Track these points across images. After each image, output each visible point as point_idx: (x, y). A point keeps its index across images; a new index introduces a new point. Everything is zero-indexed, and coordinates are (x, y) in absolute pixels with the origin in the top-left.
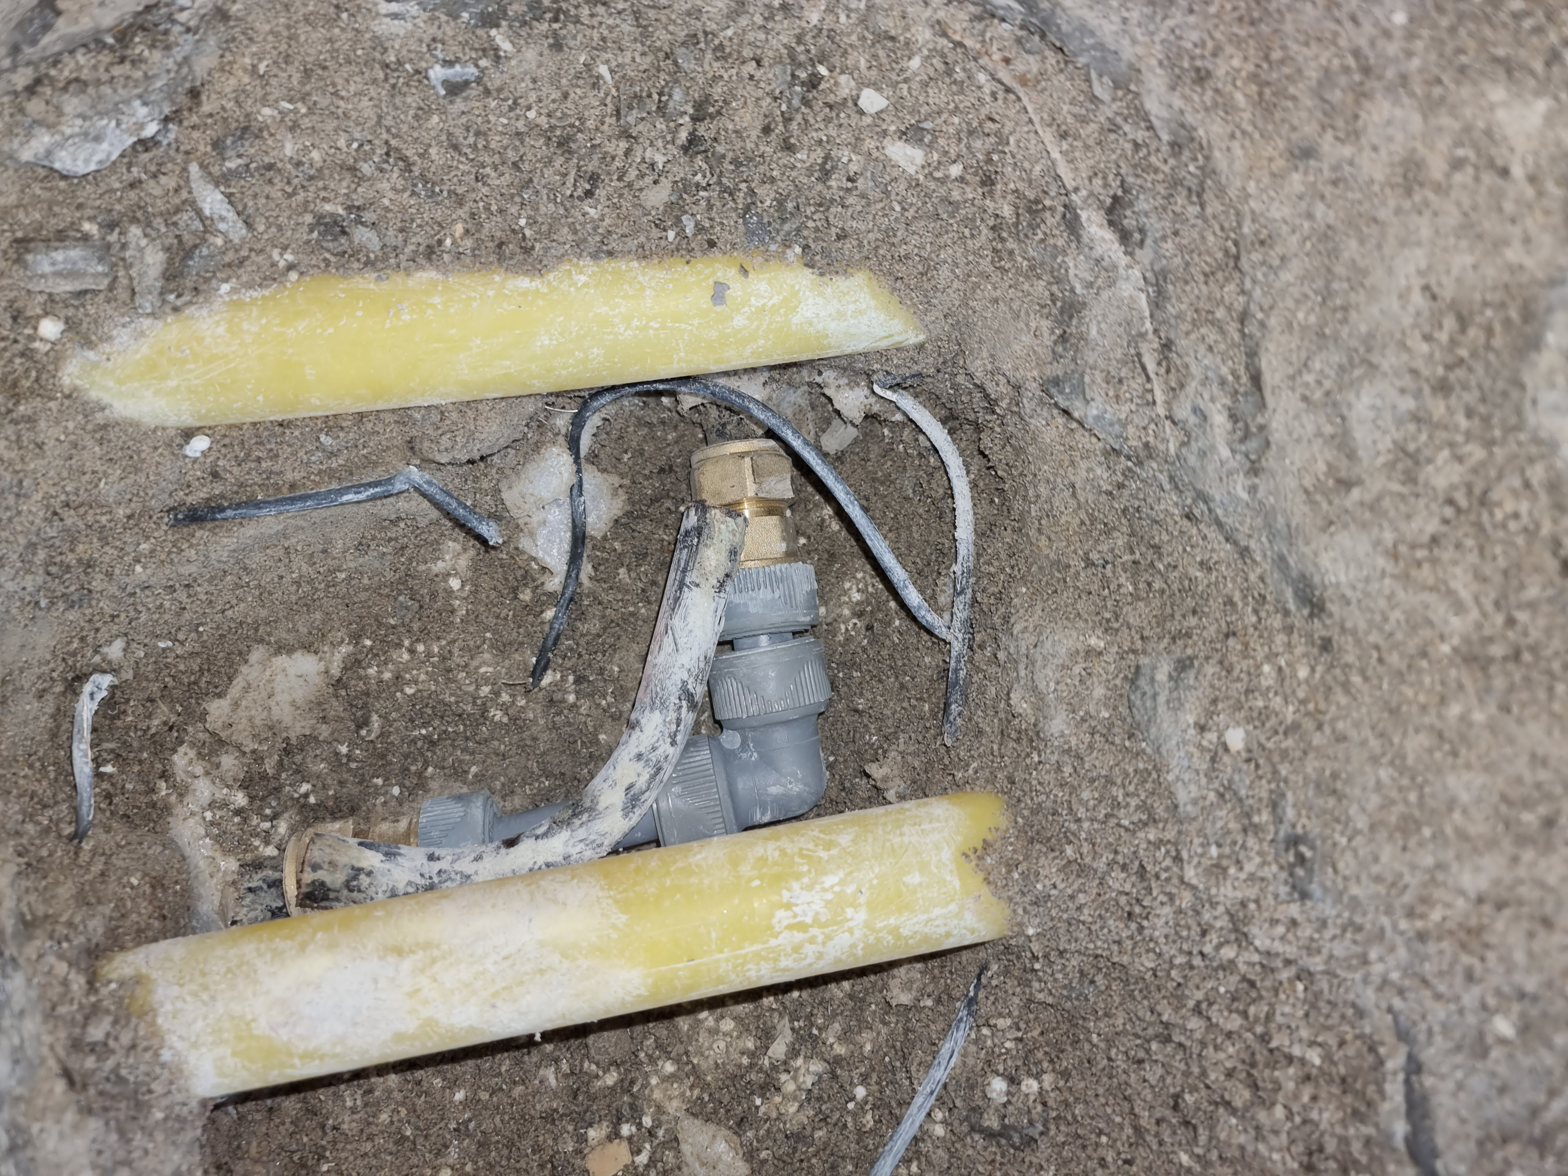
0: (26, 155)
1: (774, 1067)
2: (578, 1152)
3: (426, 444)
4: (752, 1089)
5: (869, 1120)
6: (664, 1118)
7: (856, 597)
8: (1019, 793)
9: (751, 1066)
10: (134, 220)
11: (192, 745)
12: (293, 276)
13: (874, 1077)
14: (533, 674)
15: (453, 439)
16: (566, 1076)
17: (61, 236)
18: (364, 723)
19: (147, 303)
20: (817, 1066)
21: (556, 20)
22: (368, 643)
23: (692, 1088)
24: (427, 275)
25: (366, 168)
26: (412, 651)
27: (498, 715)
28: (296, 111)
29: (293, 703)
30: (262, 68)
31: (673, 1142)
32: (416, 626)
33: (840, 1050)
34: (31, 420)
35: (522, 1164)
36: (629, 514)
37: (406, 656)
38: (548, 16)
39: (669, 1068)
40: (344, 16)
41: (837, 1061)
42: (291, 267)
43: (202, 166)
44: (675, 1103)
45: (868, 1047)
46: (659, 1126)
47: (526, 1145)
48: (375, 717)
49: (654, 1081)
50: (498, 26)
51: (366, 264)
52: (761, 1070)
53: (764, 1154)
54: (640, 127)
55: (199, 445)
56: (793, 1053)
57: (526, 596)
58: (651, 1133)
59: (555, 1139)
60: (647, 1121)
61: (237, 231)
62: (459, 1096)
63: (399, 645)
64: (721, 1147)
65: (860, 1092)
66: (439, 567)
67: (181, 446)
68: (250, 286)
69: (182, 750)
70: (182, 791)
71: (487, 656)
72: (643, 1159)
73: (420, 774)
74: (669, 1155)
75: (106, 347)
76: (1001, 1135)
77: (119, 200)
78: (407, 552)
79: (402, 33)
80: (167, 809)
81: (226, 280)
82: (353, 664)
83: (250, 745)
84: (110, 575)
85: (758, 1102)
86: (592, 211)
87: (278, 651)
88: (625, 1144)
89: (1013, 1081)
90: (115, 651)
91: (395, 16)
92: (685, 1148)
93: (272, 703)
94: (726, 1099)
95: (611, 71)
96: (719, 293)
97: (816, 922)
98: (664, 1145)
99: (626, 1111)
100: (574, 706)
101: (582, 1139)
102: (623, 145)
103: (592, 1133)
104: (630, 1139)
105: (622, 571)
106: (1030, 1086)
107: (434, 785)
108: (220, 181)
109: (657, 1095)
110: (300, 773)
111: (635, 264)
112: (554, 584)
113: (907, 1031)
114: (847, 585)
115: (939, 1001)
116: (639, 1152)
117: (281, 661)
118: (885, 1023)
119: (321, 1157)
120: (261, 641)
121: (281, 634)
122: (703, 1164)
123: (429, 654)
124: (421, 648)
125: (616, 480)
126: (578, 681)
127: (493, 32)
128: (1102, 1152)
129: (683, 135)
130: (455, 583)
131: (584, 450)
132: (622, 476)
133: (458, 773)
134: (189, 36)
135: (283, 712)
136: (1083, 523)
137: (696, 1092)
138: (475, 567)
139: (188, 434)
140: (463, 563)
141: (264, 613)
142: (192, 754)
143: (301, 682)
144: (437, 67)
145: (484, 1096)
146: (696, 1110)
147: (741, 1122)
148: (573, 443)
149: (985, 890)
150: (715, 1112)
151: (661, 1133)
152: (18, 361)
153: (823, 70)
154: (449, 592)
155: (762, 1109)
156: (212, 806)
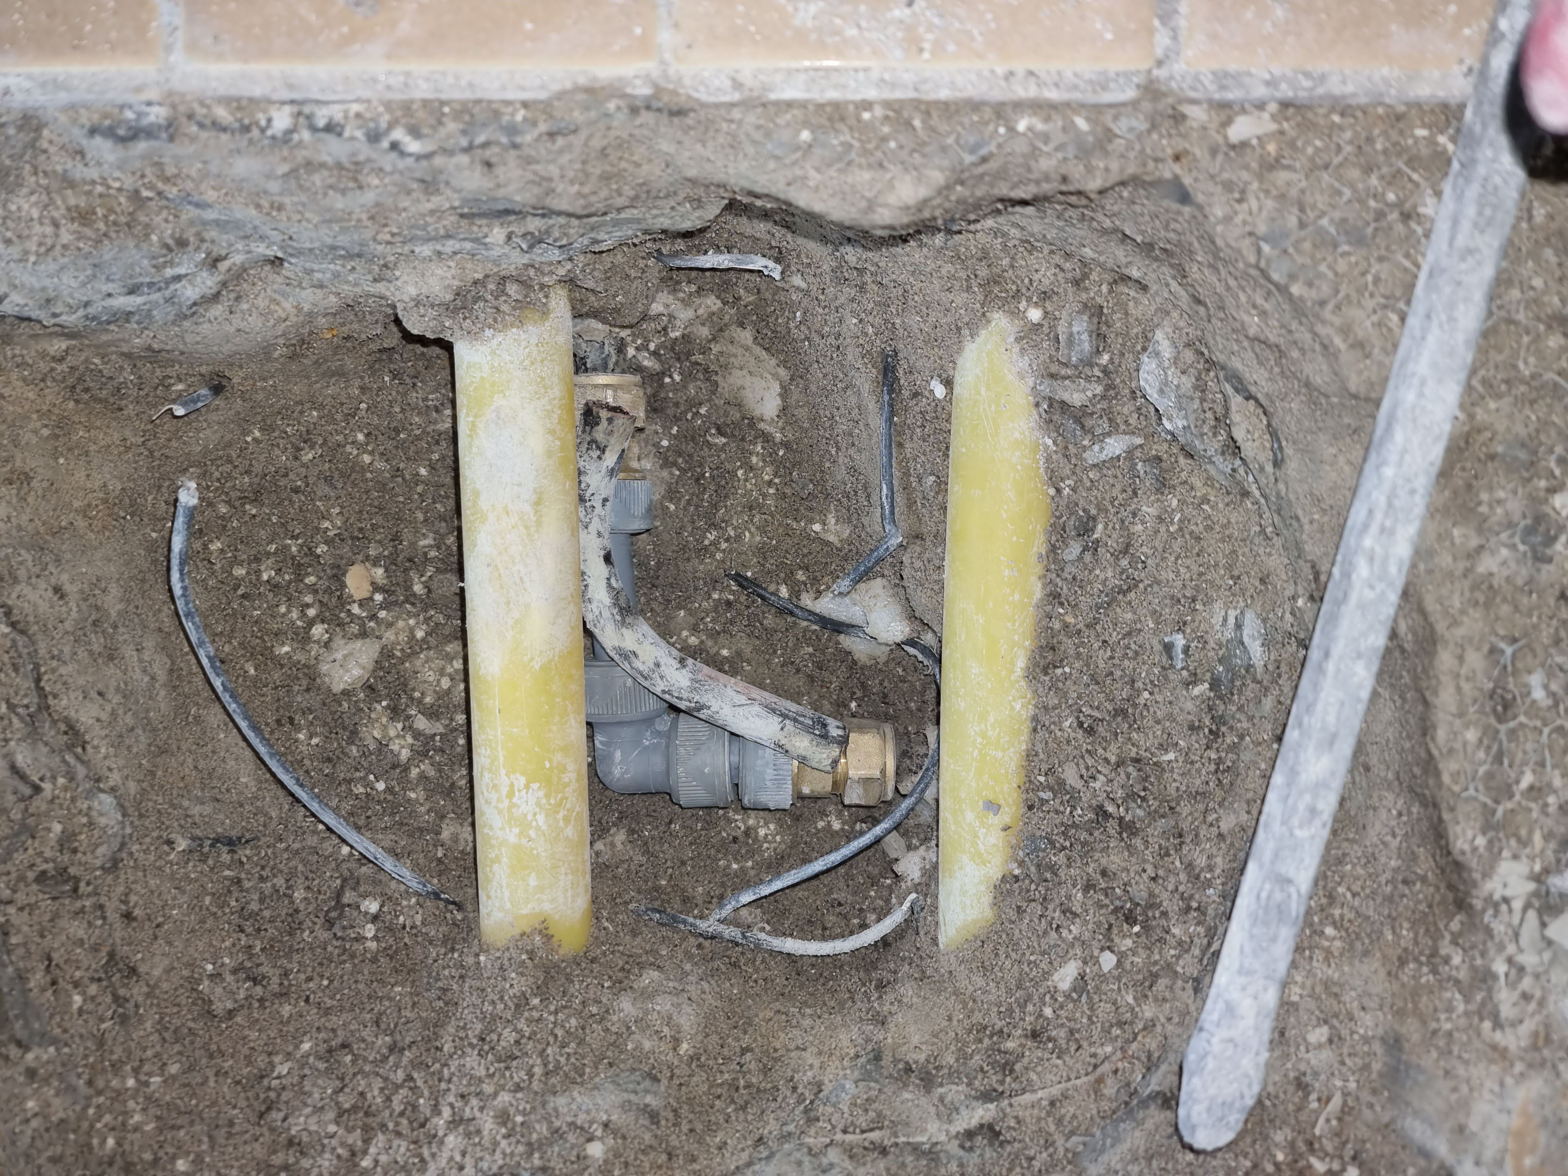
0: (1159, 335)
1: (409, 717)
2: (367, 558)
3: (918, 549)
4: (394, 697)
5: (360, 790)
6: (383, 628)
7: (762, 832)
8: (583, 965)
9: (412, 699)
10: (1108, 388)
11: (721, 310)
12: (1052, 491)
13: (390, 798)
14: (738, 574)
15: (919, 570)
16: (426, 554)
17: (1101, 337)
18: (721, 432)
19: (1045, 388)
20: (405, 754)
21: (1211, 731)
22: (781, 453)
23: (402, 650)
24: (1038, 591)
25: (1124, 563)
26: (770, 483)
27: (711, 536)
28: (1172, 522)
29: (742, 388)
30: (1205, 507)
31: (363, 634)
32: (788, 491)
33: (414, 772)
34: (969, 288)
35: (365, 516)
36: (854, 662)
37: (767, 478)
38: (1214, 727)
39: (420, 634)
40: (1231, 582)
41: (406, 769)
42: (1058, 491)
43: (1141, 446)
44: (393, 638)
45: (413, 795)
46: (377, 623)
47: (378, 520)
48: (724, 440)
49: (412, 622)
50: (1211, 689)
51: (1054, 546)
52: (407, 706)
53: (345, 705)
54: (1123, 775)
55: (940, 391)
56: (417, 735)
57: (801, 576)
58: (373, 617)
59: (380, 542)
60: (382, 614)
61: (1094, 455)
62: (423, 471)
63: (776, 475)
64: (356, 672)
65: (381, 786)
66: (831, 520)
67: (939, 376)
68: (1049, 459)
69: (719, 302)
70: (686, 303)
71: (758, 538)
72: (356, 609)
73: (675, 464)
74: (355, 628)
75: (1016, 349)
76: (338, 902)
77: (1123, 381)
78: (844, 500)
79: (1213, 621)
80: (674, 291)
81: (1055, 442)
82: (766, 438)
83: (716, 348)
84: (853, 300)
85: (384, 703)
86: (1067, 724)
87: (782, 387)
88: (368, 595)
89: (375, 918)
90: (797, 281)
91: (1225, 620)
92: (359, 644)
93: (745, 372)
94: (389, 678)
95: (1170, 762)
96: (993, 807)
97: (513, 805)
98: (363, 626)
99: (393, 598)
100: (710, 597)
101: (375, 563)
102: (1113, 759)
103: (380, 572)
104: (371, 599)
105: (811, 650)
106: (370, 930)
107: (665, 474)
108: (1130, 453)
109: (401, 624)
110: (687, 377)
111: (1024, 747)
112: (807, 600)
113: (420, 830)
114: (772, 826)
115: (440, 861)
116: (361, 605)
117: (776, 388)
118: (428, 812)
119: (394, 377)
120: (792, 379)
121: (796, 395)
122: (345, 657)
123: (765, 496)
124: (771, 491)
125: (881, 660)
126: (729, 603)
127: (1207, 685)
128: (317, 979)
129: (1111, 809)
130: (817, 527)
131: (906, 648)
132: (886, 663)
133: (672, 493)
134: (1229, 470)
135: (737, 378)
136: (776, 1050)
137: (398, 654)
138: (828, 543)
139: (948, 383)
140: (832, 538)
141: (813, 388)
142: (714, 309)
143: (758, 398)
144: (1183, 642)
145: (419, 489)
146: (386, 653)
147: (371, 687)
148: (911, 642)
149: (517, 932)
150: (382, 668)
151: (372, 624)
152: (1014, 288)
153: (1137, 929)
154: (812, 521)
155: (379, 707)
156: (671, 317)
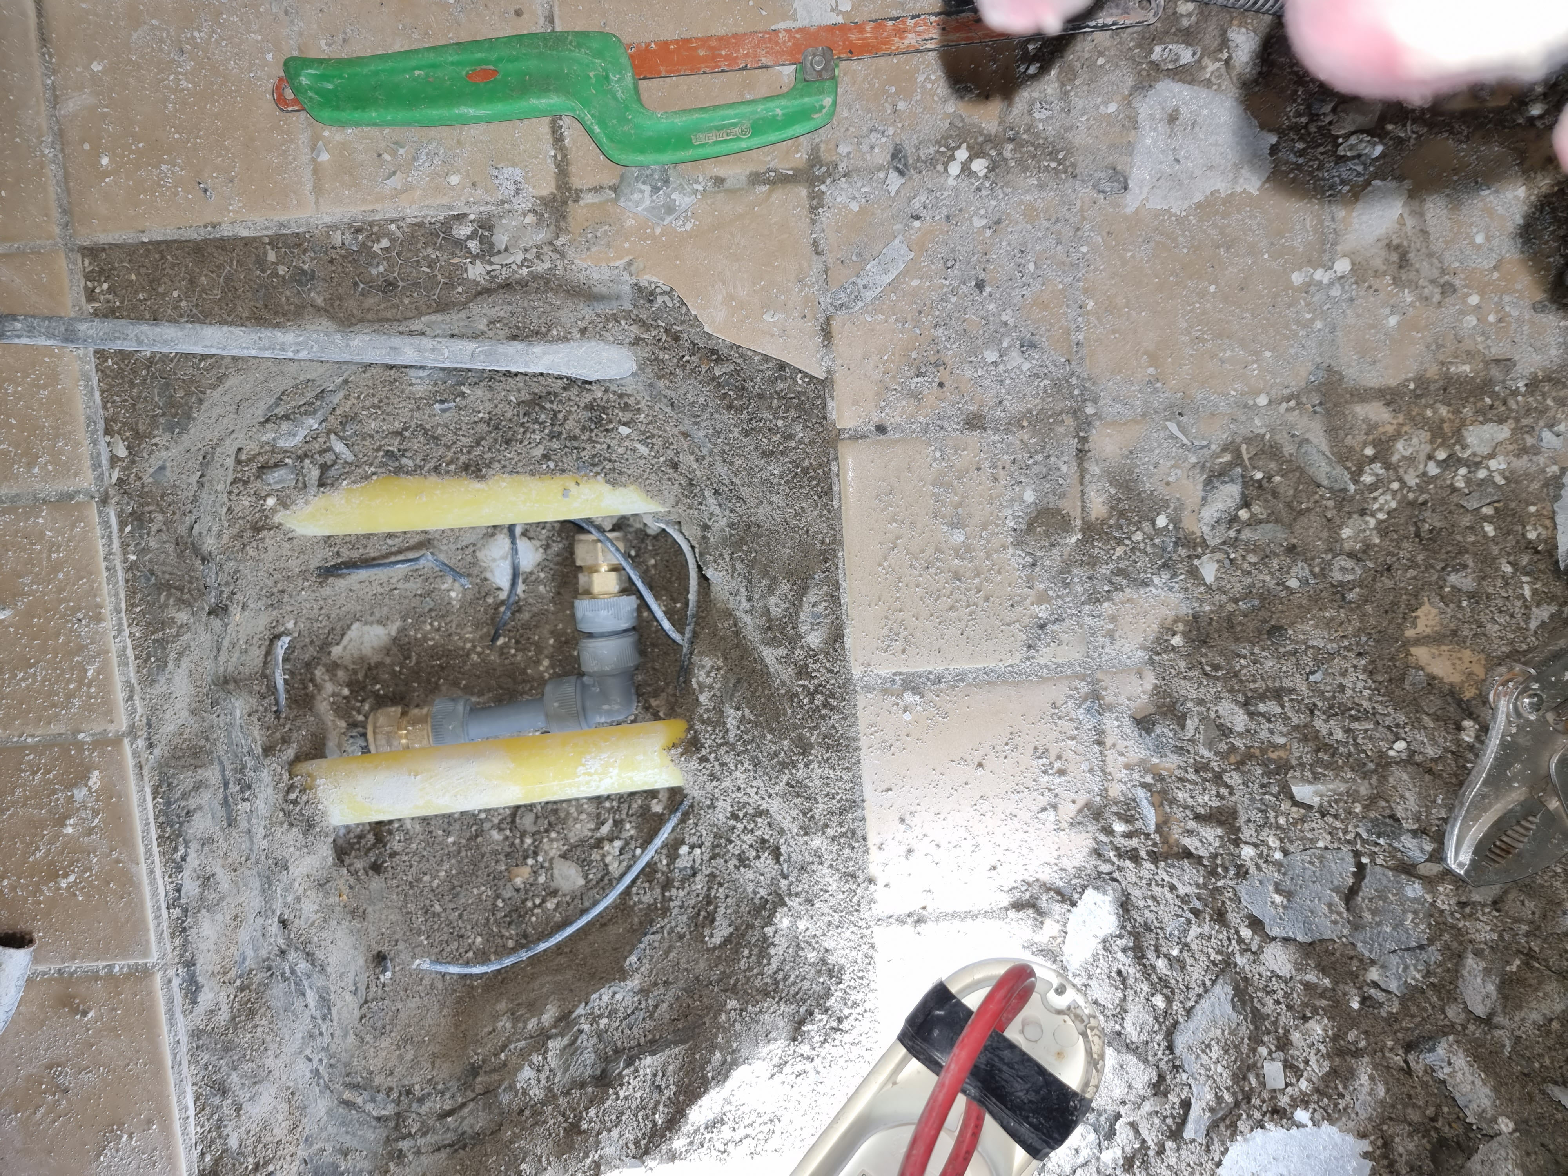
1: (602, 837)
2: (506, 869)
3: (436, 542)
4: (590, 847)
6: (548, 858)
8: (689, 722)
9: (592, 836)
10: (307, 457)
11: (324, 666)
12: (375, 477)
14: (492, 640)
15: (448, 540)
17: (276, 465)
18: (409, 657)
19: (313, 490)
21: (490, 381)
22: (410, 621)
23: (563, 845)
24: (433, 479)
25: (407, 434)
26: (431, 626)
27: (475, 657)
28: (376, 413)
29: (373, 647)
30: (362, 397)
31: (550, 868)
32: (433, 614)
33: (632, 832)
34: (263, 539)
35: (479, 872)
36: (546, 559)
37: (429, 627)
38: (487, 380)
39: (554, 835)
40: (397, 383)
41: (631, 836)
42: (374, 474)
43: (335, 435)
44: (554, 852)
46: (545, 861)
47: (481, 864)
48: (413, 655)
49: (544, 840)
51: (407, 473)
52: (595, 839)
53: (592, 876)
56: (612, 831)
57: (490, 601)
58: (542, 864)
59: (496, 863)
60: (539, 858)
61: (348, 457)
63: (425, 623)
64: (573, 872)
66: (445, 586)
68: (354, 482)
69: (319, 668)
70: (320, 688)
71: (469, 629)
73: (437, 683)
75: (293, 507)
77: (300, 449)
80: (313, 697)
81: (345, 479)
82: (402, 630)
83: (351, 667)
84: (291, 596)
85: (592, 852)
86: (508, 456)
87: (366, 625)
88: (528, 867)
89: (691, 848)
90: (291, 626)
92: (557, 872)
93: (362, 647)
94: (578, 851)
96: (566, 492)
99: (531, 853)
100: (513, 655)
101: (509, 864)
104: (531, 865)
105: (542, 587)
107: (444, 688)
108: (342, 439)
109: (546, 847)
110: (376, 680)
111: (529, 477)
112: (504, 595)
117: (367, 628)
120: (358, 620)
121: (367, 617)
122: (564, 879)
123: (440, 627)
124: (435, 624)
125: (538, 543)
126: (517, 643)
127: (462, 387)
130: (452, 595)
132: (540, 541)
133: (455, 684)
135: (367, 651)
137: (565, 847)
141: (359, 608)
142: (324, 670)
143: (377, 637)
144: (437, 403)
146: (563, 855)
147: (582, 862)
150: (572, 857)
151: (546, 864)
152: (257, 514)
153: (604, 416)
154: (450, 598)
156: (333, 695)
